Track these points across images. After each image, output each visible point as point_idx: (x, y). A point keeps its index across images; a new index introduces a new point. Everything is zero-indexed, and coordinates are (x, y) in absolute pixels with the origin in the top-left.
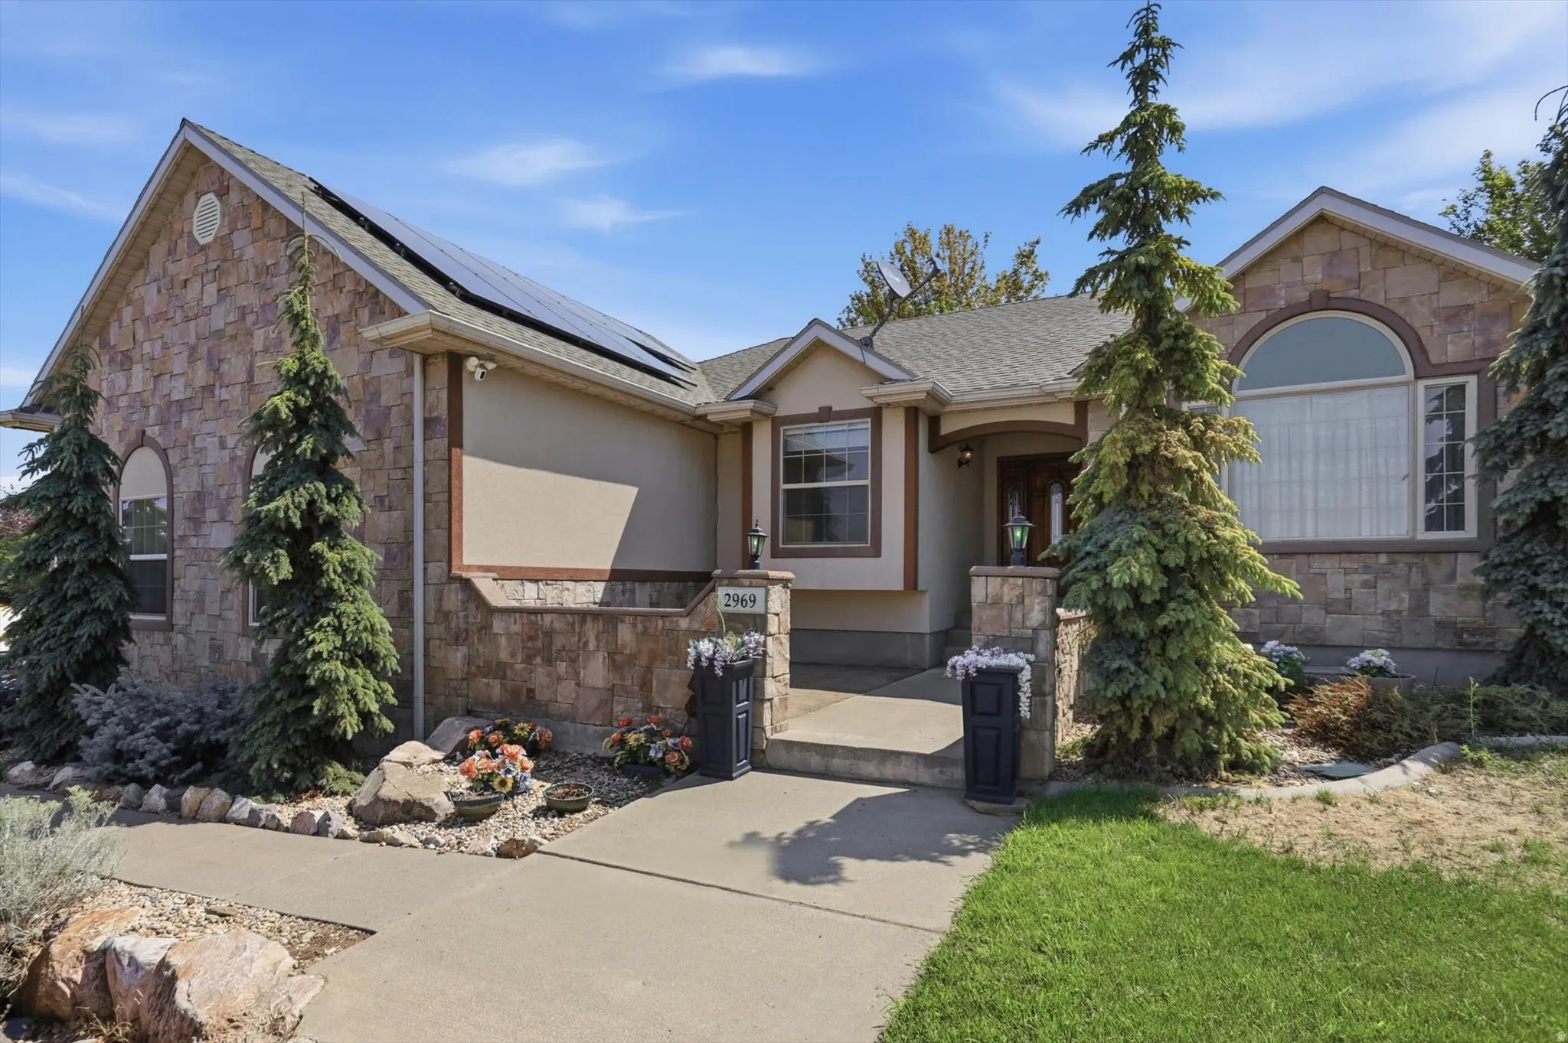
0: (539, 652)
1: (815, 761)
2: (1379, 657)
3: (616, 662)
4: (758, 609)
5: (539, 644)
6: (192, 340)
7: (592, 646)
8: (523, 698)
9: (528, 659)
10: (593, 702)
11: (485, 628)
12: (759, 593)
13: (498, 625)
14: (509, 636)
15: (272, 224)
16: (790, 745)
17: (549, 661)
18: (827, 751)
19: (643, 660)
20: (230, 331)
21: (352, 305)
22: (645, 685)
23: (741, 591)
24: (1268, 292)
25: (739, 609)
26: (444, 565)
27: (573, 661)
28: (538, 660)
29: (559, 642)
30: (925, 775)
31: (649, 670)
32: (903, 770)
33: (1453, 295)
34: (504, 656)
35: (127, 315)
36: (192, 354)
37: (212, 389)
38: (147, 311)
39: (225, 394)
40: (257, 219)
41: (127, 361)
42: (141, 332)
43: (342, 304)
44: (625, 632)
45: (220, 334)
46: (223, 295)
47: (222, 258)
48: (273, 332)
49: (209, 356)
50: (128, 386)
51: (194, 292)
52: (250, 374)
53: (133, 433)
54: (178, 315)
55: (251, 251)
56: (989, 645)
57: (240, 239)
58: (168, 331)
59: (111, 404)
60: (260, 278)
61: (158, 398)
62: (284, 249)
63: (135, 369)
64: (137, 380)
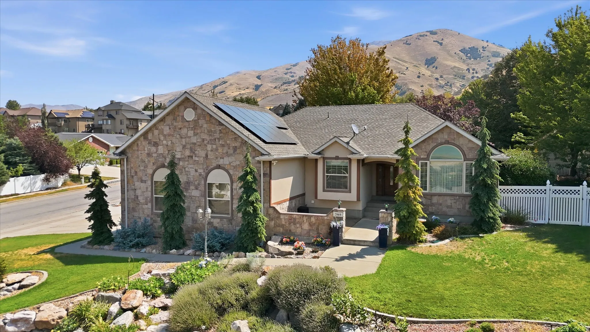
0: (292, 222)
1: (352, 242)
2: (452, 219)
3: (310, 224)
4: (341, 216)
5: (292, 221)
6: (184, 144)
7: (305, 221)
8: (288, 232)
9: (290, 224)
10: (305, 232)
11: (279, 217)
12: (341, 213)
13: (282, 217)
14: (285, 219)
15: (213, 121)
16: (347, 240)
17: (295, 224)
18: (354, 241)
19: (317, 224)
20: (198, 144)
21: (241, 145)
22: (317, 229)
23: (338, 213)
25: (338, 216)
26: (269, 204)
27: (301, 224)
28: (292, 224)
29: (297, 220)
30: (371, 244)
31: (318, 226)
32: (367, 244)
34: (283, 223)
35: (156, 132)
36: (184, 147)
37: (192, 157)
38: (165, 133)
39: (197, 159)
40: (208, 118)
41: (156, 144)
42: (162, 138)
43: (237, 144)
44: (313, 219)
45: (195, 144)
46: (195, 134)
47: (195, 125)
48: (214, 146)
49: (191, 149)
50: (157, 151)
51: (184, 131)
52: (207, 155)
53: (159, 164)
54: (178, 136)
55: (205, 126)
56: (382, 224)
57: (201, 122)
58: (174, 140)
59: (149, 155)
60: (209, 132)
61: (170, 156)
62: (218, 128)
63: (159, 148)
64: (161, 149)
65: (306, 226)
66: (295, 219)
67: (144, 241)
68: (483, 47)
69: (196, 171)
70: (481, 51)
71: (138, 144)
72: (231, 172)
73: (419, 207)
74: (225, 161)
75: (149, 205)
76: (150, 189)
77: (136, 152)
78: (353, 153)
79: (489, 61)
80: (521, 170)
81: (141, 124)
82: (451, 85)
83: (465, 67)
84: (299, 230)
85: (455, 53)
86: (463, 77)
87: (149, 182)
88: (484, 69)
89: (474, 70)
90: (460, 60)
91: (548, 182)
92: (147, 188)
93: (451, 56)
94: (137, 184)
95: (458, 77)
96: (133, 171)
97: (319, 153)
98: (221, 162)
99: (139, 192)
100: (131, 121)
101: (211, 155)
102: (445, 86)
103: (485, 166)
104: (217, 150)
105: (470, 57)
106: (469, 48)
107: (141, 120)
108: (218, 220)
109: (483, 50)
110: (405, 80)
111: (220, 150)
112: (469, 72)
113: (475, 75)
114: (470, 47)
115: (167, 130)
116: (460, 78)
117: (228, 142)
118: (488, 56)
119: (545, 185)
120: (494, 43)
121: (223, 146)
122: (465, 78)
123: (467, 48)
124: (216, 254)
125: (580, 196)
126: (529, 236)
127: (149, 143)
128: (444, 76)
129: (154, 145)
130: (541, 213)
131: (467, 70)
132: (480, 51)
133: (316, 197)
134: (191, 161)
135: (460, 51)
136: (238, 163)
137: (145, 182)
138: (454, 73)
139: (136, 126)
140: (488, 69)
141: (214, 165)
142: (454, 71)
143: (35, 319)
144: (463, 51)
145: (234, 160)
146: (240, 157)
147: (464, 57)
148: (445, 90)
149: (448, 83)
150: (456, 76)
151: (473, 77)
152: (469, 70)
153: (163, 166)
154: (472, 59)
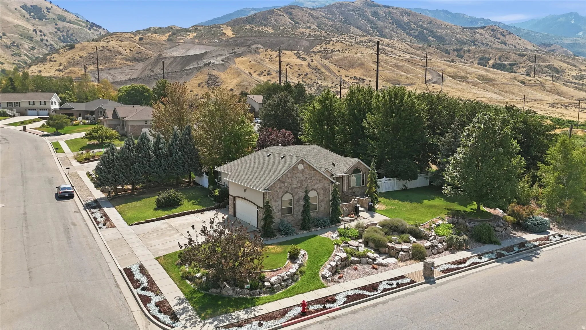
15: (311, 169)
21: (322, 179)
33: (364, 168)
36: (298, 182)
37: (301, 186)
38: (289, 176)
39: (303, 187)
40: (309, 168)
41: (284, 182)
42: (287, 179)
45: (303, 180)
46: (303, 176)
47: (303, 171)
48: (311, 180)
49: (301, 183)
50: (284, 185)
51: (298, 175)
53: (285, 192)
54: (295, 177)
55: (307, 171)
56: (369, 203)
58: (293, 179)
59: (280, 188)
60: (309, 174)
61: (291, 187)
62: (313, 172)
63: (286, 183)
64: (286, 185)
68: (47, 8)
69: (303, 192)
70: (46, 12)
71: (274, 184)
72: (318, 191)
74: (316, 187)
75: (280, 213)
76: (280, 205)
77: (273, 187)
79: (56, 25)
82: (18, 46)
83: (31, 28)
85: (16, 9)
86: (31, 39)
87: (280, 202)
88: (52, 33)
89: (41, 31)
90: (24, 19)
92: (279, 204)
93: (10, 11)
94: (273, 203)
95: (25, 37)
96: (271, 197)
98: (314, 187)
99: (274, 208)
101: (309, 185)
102: (12, 47)
104: (312, 181)
105: (33, 16)
106: (31, 6)
109: (47, 11)
111: (314, 182)
112: (36, 33)
113: (43, 37)
114: (33, 5)
116: (27, 38)
117: (317, 178)
118: (54, 19)
120: (58, 6)
121: (315, 180)
122: (33, 39)
123: (29, 6)
124: (330, 227)
127: (280, 182)
128: (8, 34)
131: (33, 31)
132: (44, 11)
134: (301, 188)
135: (21, 7)
136: (321, 187)
137: (278, 202)
138: (19, 32)
140: (57, 33)
141: (311, 189)
142: (19, 30)
143: (341, 257)
144: (24, 7)
145: (319, 186)
146: (322, 184)
147: (27, 16)
148: (13, 51)
149: (14, 42)
150: (22, 36)
151: (42, 40)
152: (36, 31)
153: (287, 192)
154: (37, 20)
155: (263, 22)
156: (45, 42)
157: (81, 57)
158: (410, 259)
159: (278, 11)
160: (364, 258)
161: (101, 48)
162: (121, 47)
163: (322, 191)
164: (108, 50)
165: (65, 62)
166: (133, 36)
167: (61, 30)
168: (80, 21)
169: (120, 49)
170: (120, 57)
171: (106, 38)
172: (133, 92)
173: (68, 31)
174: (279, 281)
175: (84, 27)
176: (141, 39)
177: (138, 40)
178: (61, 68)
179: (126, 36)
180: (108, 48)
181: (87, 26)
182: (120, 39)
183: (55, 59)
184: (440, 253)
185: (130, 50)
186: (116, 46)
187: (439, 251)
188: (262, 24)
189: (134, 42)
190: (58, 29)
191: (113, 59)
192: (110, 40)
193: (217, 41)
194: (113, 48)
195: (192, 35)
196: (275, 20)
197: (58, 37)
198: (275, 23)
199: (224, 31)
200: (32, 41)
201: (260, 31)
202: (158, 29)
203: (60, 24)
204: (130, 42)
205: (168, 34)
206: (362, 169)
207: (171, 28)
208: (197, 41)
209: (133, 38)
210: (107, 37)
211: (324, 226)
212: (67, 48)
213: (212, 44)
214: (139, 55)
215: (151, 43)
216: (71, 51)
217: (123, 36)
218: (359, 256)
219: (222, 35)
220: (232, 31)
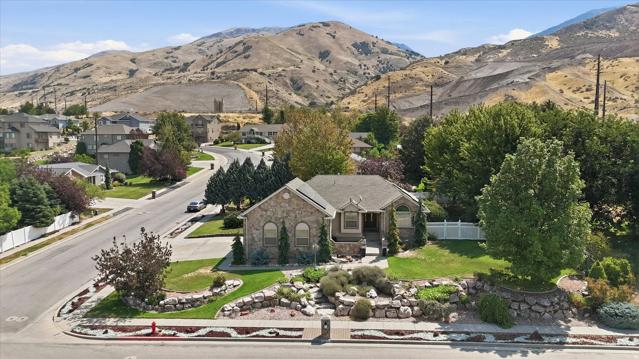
2: (407, 240)
3: (350, 248)
4: (365, 243)
6: (283, 210)
7: (347, 246)
8: (340, 251)
10: (348, 251)
11: (334, 245)
14: (337, 246)
15: (300, 199)
16: (369, 254)
18: (372, 254)
22: (353, 250)
24: (399, 202)
25: (363, 243)
27: (345, 248)
28: (341, 248)
29: (344, 246)
30: (379, 255)
32: (377, 255)
33: (413, 205)
35: (266, 204)
36: (283, 212)
37: (287, 217)
38: (272, 205)
39: (290, 218)
40: (297, 198)
41: (266, 211)
42: (270, 207)
43: (313, 211)
44: (351, 245)
45: (289, 210)
46: (289, 206)
47: (289, 201)
48: (300, 212)
49: (287, 213)
50: (266, 214)
51: (283, 204)
52: (296, 216)
53: (268, 220)
54: (279, 206)
55: (295, 202)
56: (384, 246)
57: (293, 200)
58: (277, 208)
59: (261, 216)
60: (298, 205)
61: (274, 217)
62: (302, 203)
63: (268, 212)
64: (269, 213)
65: (348, 249)
66: (342, 246)
67: (268, 260)
68: (373, 43)
69: (290, 224)
70: (372, 47)
71: (254, 211)
72: (310, 224)
73: (398, 237)
74: (307, 219)
75: (262, 242)
76: (262, 234)
77: (253, 215)
78: (360, 210)
79: (379, 58)
80: (434, 215)
81: (51, 137)
82: (344, 81)
83: (357, 63)
84: (344, 251)
85: (348, 48)
86: (356, 73)
87: (262, 230)
88: (374, 66)
89: (365, 66)
90: (353, 55)
91: (445, 220)
92: (260, 233)
93: (344, 50)
94: (254, 231)
95: (351, 72)
96: (251, 225)
97: (342, 210)
98: (304, 219)
99: (255, 235)
100: (40, 134)
101: (298, 216)
102: (339, 82)
103: (422, 217)
104: (301, 213)
105: (361, 52)
106: (360, 43)
107: (51, 133)
108: (302, 248)
110: (301, 74)
111: (303, 213)
112: (361, 68)
113: (366, 71)
114: (361, 42)
115: (272, 203)
116: (353, 73)
117: (308, 210)
118: (378, 52)
119: (444, 221)
120: (383, 40)
122: (358, 74)
123: (358, 43)
124: (311, 264)
125: (458, 226)
126: (439, 246)
127: (261, 210)
128: (338, 71)
129: (265, 211)
130: (443, 234)
131: (359, 66)
132: (370, 46)
133: (340, 232)
134: (287, 219)
135: (352, 45)
136: (313, 220)
137: (259, 230)
138: (347, 68)
139: (46, 140)
140: (378, 65)
141: (300, 221)
142: (347, 67)
143: (264, 296)
144: (355, 45)
145: (312, 218)
146: (315, 217)
147: (356, 53)
148: (339, 86)
149: (342, 78)
150: (349, 72)
151: (364, 74)
152: (361, 66)
153: (270, 222)
154: (364, 55)
155: (608, 24)
156: (367, 75)
157: (384, 87)
158: (348, 315)
159: (633, 7)
160: (294, 303)
161: (404, 77)
162: (424, 73)
163: (315, 225)
164: (410, 78)
165: (370, 93)
166: (439, 60)
167: (383, 62)
168: (400, 51)
169: (423, 76)
170: (421, 83)
171: (412, 65)
172: (367, 119)
173: (388, 62)
174: (174, 303)
175: (403, 56)
176: (447, 63)
177: (443, 64)
178: (366, 98)
179: (432, 61)
180: (410, 76)
181: (406, 56)
182: (425, 65)
183: (362, 91)
184: (400, 318)
185: (432, 75)
186: (418, 73)
187: (400, 315)
188: (606, 27)
189: (439, 66)
190: (380, 62)
191: (413, 86)
192: (415, 67)
193: (535, 55)
194: (416, 75)
195: (505, 52)
196: (627, 20)
197: (379, 69)
198: (627, 24)
199: (547, 43)
200: (356, 75)
201: (598, 36)
202: (469, 50)
203: (383, 56)
204: (434, 67)
205: (478, 54)
206: (411, 207)
207: (484, 47)
208: (509, 58)
209: (438, 62)
210: (414, 65)
211: (303, 263)
212: (374, 79)
213: (528, 59)
214: (441, 80)
215: (456, 66)
216: (378, 82)
217: (428, 62)
218: (292, 300)
219: (543, 47)
220: (559, 41)
